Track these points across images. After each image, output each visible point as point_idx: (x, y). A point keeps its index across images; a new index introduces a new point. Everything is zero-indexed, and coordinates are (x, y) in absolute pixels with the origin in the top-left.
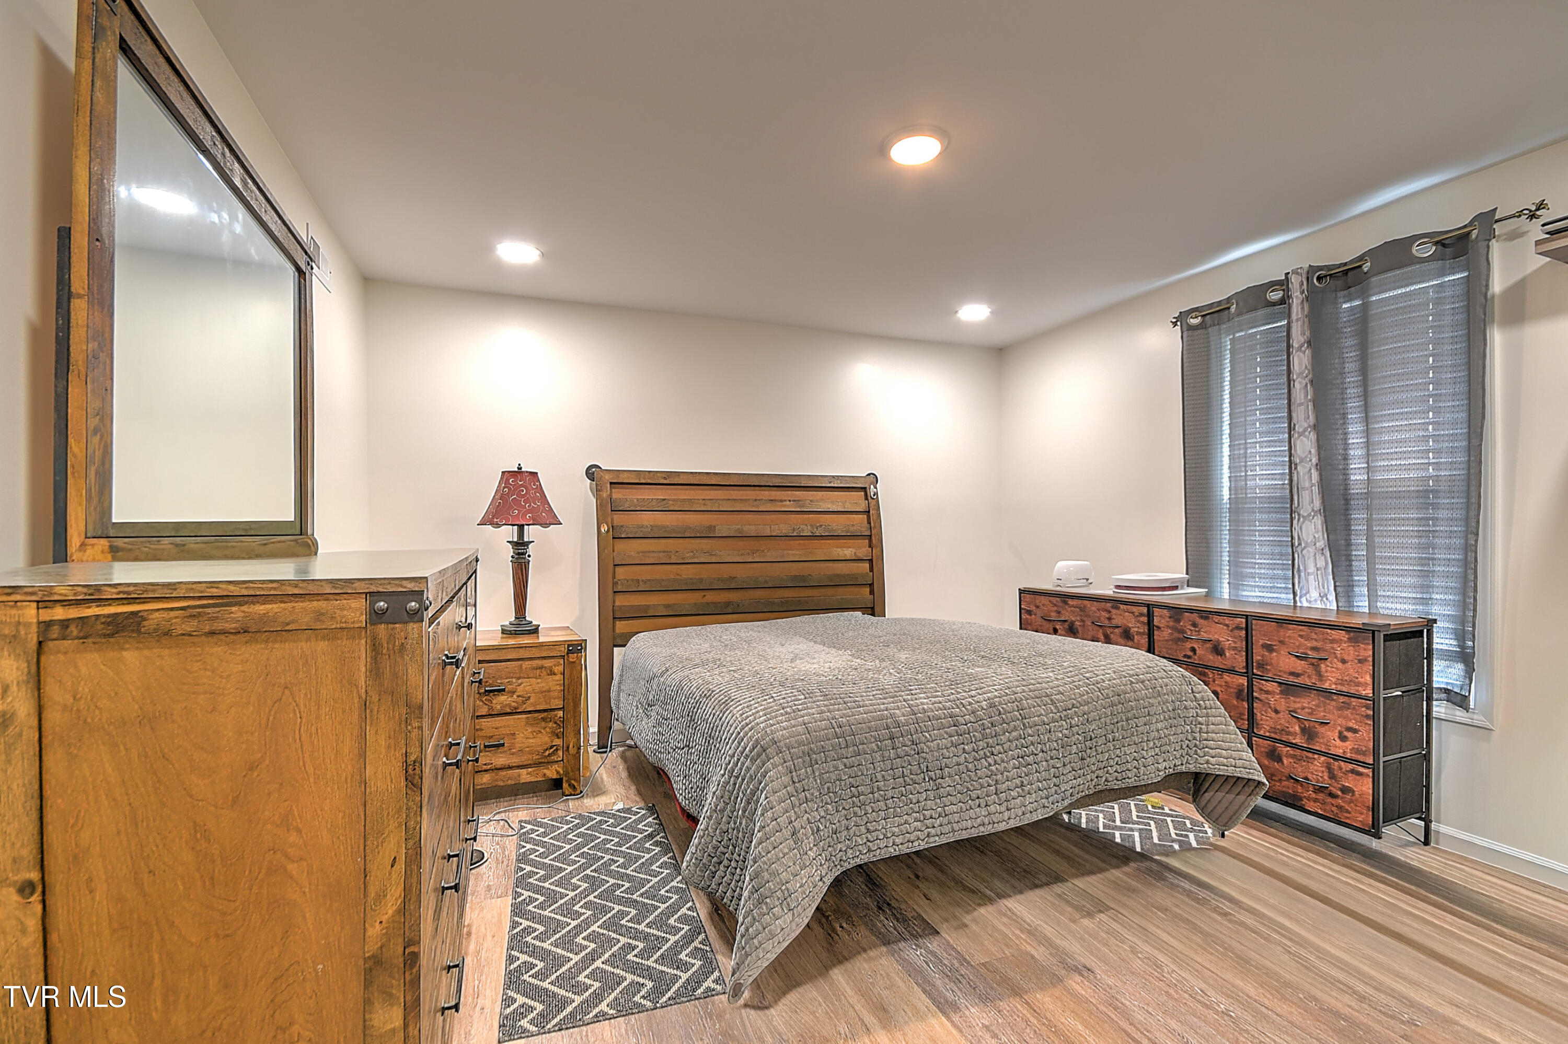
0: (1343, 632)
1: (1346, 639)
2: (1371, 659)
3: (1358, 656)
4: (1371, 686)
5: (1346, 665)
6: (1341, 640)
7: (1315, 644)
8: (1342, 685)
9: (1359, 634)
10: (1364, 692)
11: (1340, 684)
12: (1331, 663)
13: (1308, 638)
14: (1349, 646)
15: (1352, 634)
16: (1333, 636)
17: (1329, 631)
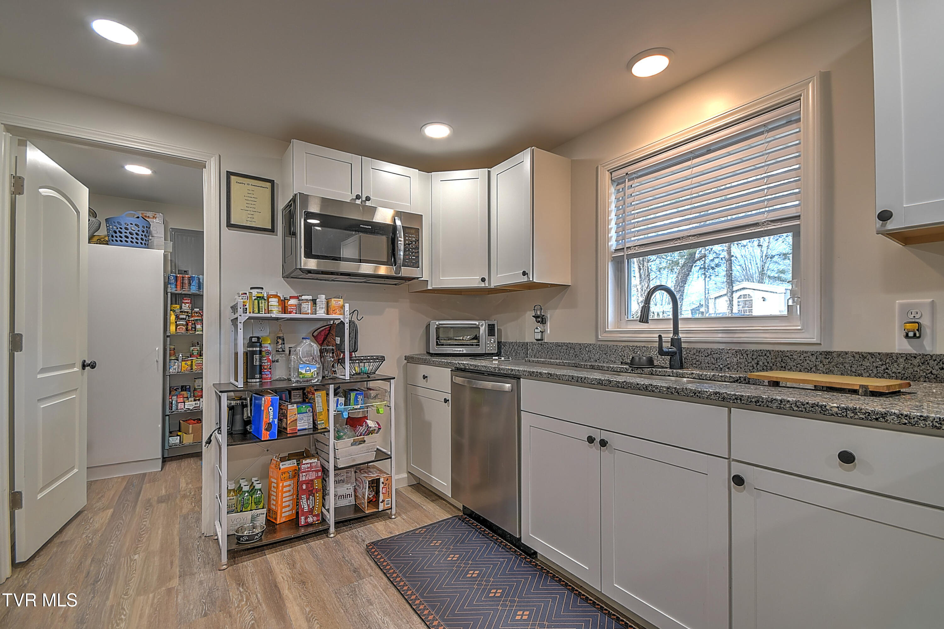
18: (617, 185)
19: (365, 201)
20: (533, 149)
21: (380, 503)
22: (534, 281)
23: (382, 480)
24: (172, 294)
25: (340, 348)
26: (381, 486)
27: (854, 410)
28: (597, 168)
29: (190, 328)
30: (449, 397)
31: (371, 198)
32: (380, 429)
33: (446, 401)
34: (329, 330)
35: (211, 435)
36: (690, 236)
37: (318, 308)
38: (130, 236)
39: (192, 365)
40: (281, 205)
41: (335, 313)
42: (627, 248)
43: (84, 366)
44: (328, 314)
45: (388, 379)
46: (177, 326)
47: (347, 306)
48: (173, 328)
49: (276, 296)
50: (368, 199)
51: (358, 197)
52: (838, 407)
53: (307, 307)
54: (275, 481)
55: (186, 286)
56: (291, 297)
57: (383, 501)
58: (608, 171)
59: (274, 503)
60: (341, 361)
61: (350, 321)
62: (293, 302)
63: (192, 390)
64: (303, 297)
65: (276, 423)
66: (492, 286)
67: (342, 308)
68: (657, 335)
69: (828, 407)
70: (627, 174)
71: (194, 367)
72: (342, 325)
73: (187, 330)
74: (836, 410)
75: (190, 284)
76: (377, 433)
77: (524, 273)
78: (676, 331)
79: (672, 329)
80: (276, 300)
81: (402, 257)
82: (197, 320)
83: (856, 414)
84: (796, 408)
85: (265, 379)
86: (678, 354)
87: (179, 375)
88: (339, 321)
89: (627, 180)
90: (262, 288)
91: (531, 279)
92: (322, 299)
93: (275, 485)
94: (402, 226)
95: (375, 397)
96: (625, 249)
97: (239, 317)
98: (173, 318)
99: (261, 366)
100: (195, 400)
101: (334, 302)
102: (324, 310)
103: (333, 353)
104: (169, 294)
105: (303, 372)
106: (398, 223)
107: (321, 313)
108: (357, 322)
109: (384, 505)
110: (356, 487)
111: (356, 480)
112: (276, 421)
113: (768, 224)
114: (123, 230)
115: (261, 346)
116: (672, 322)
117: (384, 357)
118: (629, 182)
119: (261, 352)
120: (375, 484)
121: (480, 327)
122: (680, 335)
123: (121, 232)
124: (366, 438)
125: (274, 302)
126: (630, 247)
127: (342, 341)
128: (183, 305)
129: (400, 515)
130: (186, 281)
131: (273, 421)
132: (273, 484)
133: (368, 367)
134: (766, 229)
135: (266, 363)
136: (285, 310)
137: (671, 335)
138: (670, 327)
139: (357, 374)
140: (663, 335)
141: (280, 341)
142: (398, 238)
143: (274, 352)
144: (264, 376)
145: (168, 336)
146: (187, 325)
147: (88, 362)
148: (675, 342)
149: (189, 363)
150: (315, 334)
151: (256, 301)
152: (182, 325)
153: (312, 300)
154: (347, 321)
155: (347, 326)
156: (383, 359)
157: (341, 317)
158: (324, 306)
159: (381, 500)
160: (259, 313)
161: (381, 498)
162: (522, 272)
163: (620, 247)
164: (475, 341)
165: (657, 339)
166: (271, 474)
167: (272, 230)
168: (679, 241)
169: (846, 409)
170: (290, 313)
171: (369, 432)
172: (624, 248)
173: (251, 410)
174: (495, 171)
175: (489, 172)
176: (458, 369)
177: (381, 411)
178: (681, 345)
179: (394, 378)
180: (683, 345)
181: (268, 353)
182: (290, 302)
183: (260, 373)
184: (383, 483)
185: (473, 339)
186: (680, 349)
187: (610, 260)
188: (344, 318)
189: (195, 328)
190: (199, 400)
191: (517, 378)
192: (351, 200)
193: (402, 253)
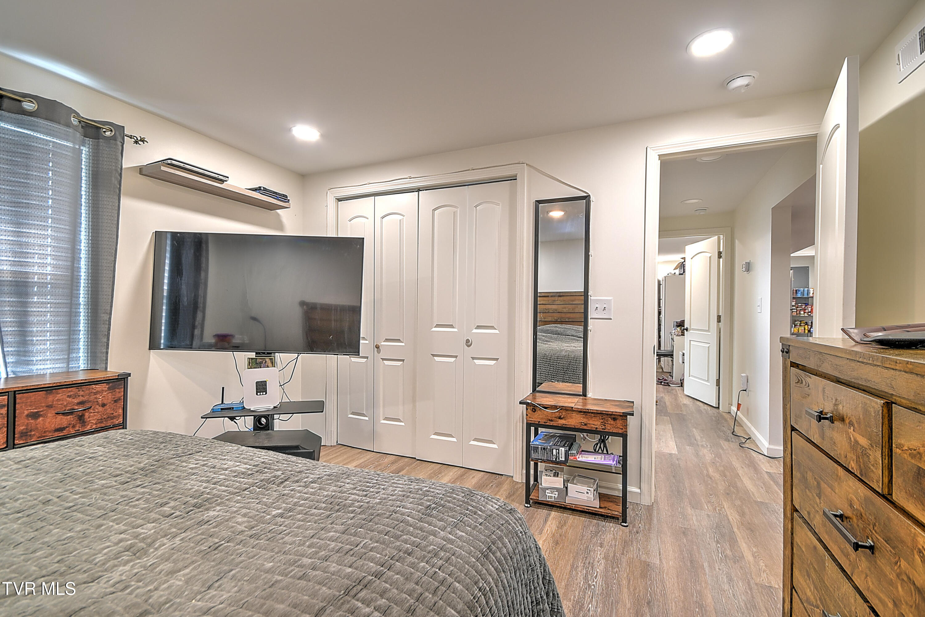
0: (105, 384)
1: (106, 389)
2: (122, 398)
3: (114, 398)
4: (122, 416)
5: (105, 407)
6: (103, 390)
7: (81, 399)
8: (102, 422)
9: (116, 383)
10: (117, 422)
11: (99, 423)
12: (94, 410)
13: (75, 396)
14: (108, 393)
15: (111, 384)
16: (97, 389)
17: (94, 386)
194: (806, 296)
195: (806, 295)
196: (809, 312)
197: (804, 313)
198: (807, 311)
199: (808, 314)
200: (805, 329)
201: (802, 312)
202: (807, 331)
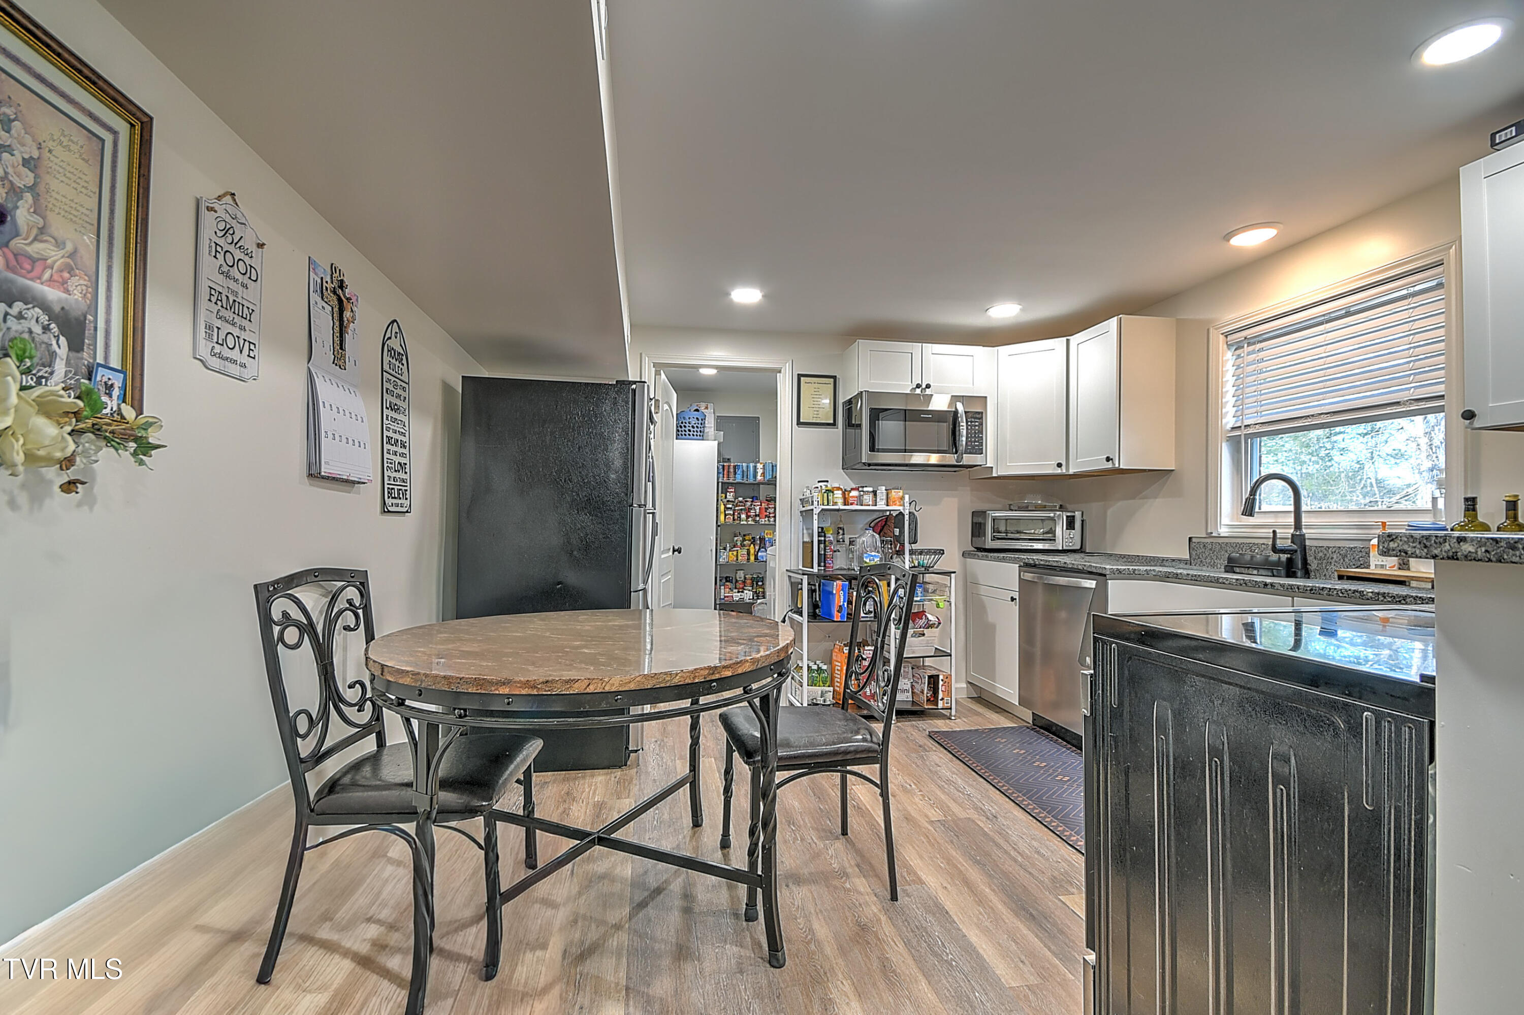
18: (1235, 350)
19: (925, 389)
20: (1121, 318)
21: (939, 701)
22: (1121, 467)
23: (941, 677)
24: (722, 483)
25: (899, 539)
26: (941, 683)
27: (1384, 595)
28: (1208, 330)
29: (736, 517)
30: (1016, 595)
31: (931, 384)
32: (940, 623)
33: (1013, 599)
34: (886, 522)
35: (785, 616)
36: (1322, 414)
37: (878, 500)
38: (692, 429)
39: (737, 556)
40: (841, 400)
41: (895, 505)
42: (1245, 426)
43: (674, 551)
44: (887, 505)
45: (948, 574)
46: (726, 515)
47: (907, 497)
48: (722, 517)
49: (839, 489)
50: (928, 386)
51: (918, 386)
52: (1372, 592)
53: (868, 498)
54: (839, 664)
55: (732, 475)
56: (852, 489)
57: (942, 699)
58: (1222, 334)
59: (838, 685)
60: (900, 553)
61: (910, 513)
62: (854, 493)
63: (734, 581)
64: (865, 489)
65: (846, 606)
66: (1071, 471)
67: (901, 499)
68: (1271, 531)
69: (1365, 593)
70: (1245, 338)
71: (740, 558)
72: (901, 516)
73: (734, 520)
74: (1370, 594)
75: (735, 473)
76: (937, 627)
77: (1108, 459)
78: (1298, 525)
79: (1293, 524)
80: (840, 492)
81: (964, 443)
82: (741, 510)
83: (1385, 598)
84: (1341, 595)
85: (829, 567)
86: (1299, 552)
87: (727, 565)
88: (898, 512)
89: (1246, 345)
90: (827, 481)
91: (1117, 465)
92: (882, 490)
93: (839, 668)
94: (966, 412)
95: (934, 592)
96: (1243, 427)
97: (815, 509)
98: (722, 507)
99: (825, 554)
100: (739, 592)
101: (894, 494)
102: (884, 502)
103: (891, 545)
104: (720, 484)
105: (868, 561)
106: (960, 407)
107: (881, 505)
108: (916, 513)
109: (943, 703)
110: (914, 684)
111: (913, 676)
112: (846, 604)
113: (1410, 404)
114: (687, 425)
115: (825, 536)
116: (1293, 515)
117: (943, 550)
118: (1250, 348)
119: (825, 541)
120: (933, 681)
121: (1056, 518)
122: (1304, 531)
123: (685, 427)
124: (926, 631)
125: (838, 494)
126: (1248, 426)
127: (902, 532)
128: (728, 494)
129: (960, 718)
130: (732, 470)
131: (844, 605)
132: (837, 667)
133: (926, 560)
134: (1408, 409)
135: (829, 553)
136: (846, 503)
137: (1292, 531)
138: (1291, 520)
139: (914, 567)
140: (1278, 531)
141: (841, 532)
142: (959, 423)
143: (835, 543)
144: (827, 565)
145: (719, 526)
146: (734, 514)
147: (676, 548)
148: (1299, 539)
149: (735, 553)
150: (872, 525)
151: (826, 494)
152: (730, 514)
153: (873, 491)
154: (907, 512)
155: (907, 517)
156: (942, 552)
157: (901, 508)
158: (884, 497)
159: (940, 698)
160: (828, 505)
161: (940, 696)
162: (1105, 457)
163: (1238, 424)
164: (1050, 535)
165: (1271, 535)
166: (834, 658)
167: (834, 424)
168: (1310, 420)
169: (1378, 594)
170: (852, 504)
171: (929, 626)
172: (1240, 427)
173: (820, 595)
174: (1075, 339)
175: (1068, 341)
176: (1027, 565)
177: (941, 605)
178: (1305, 542)
179: (954, 572)
180: (1308, 543)
181: (831, 543)
182: (851, 494)
183: (825, 562)
184: (942, 680)
185: (1047, 533)
186: (1304, 548)
187: (1224, 440)
188: (904, 509)
189: (740, 517)
190: (742, 592)
191: (1100, 575)
192: (911, 390)
193: (964, 439)
194: (751, 480)
195: (752, 478)
196: (756, 516)
197: (748, 517)
198: (752, 513)
199: (754, 520)
200: (749, 554)
201: (743, 516)
202: (752, 558)
